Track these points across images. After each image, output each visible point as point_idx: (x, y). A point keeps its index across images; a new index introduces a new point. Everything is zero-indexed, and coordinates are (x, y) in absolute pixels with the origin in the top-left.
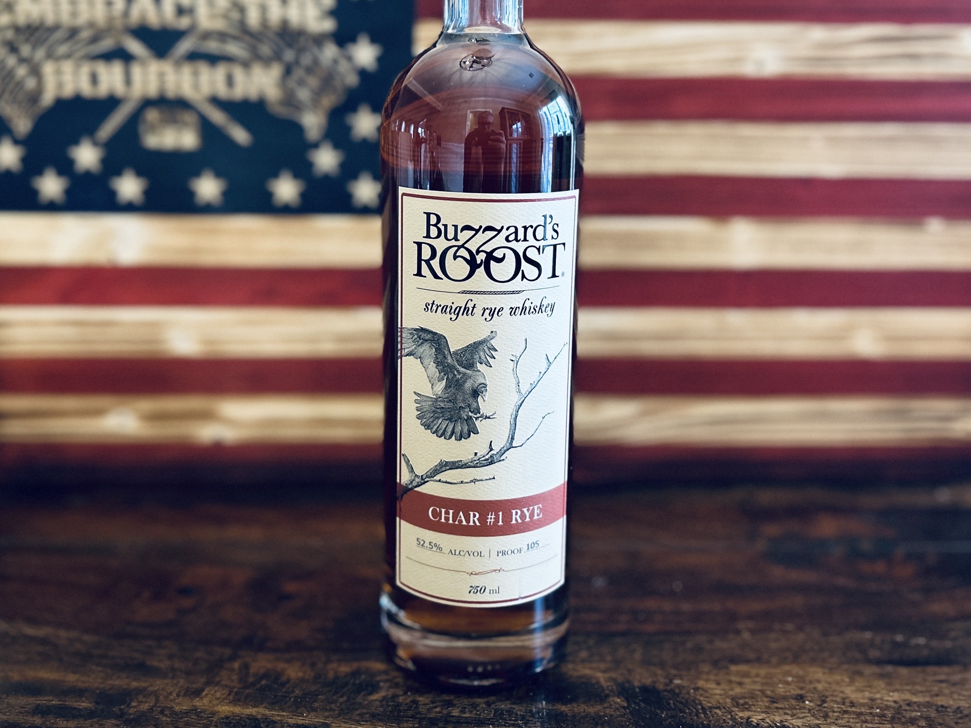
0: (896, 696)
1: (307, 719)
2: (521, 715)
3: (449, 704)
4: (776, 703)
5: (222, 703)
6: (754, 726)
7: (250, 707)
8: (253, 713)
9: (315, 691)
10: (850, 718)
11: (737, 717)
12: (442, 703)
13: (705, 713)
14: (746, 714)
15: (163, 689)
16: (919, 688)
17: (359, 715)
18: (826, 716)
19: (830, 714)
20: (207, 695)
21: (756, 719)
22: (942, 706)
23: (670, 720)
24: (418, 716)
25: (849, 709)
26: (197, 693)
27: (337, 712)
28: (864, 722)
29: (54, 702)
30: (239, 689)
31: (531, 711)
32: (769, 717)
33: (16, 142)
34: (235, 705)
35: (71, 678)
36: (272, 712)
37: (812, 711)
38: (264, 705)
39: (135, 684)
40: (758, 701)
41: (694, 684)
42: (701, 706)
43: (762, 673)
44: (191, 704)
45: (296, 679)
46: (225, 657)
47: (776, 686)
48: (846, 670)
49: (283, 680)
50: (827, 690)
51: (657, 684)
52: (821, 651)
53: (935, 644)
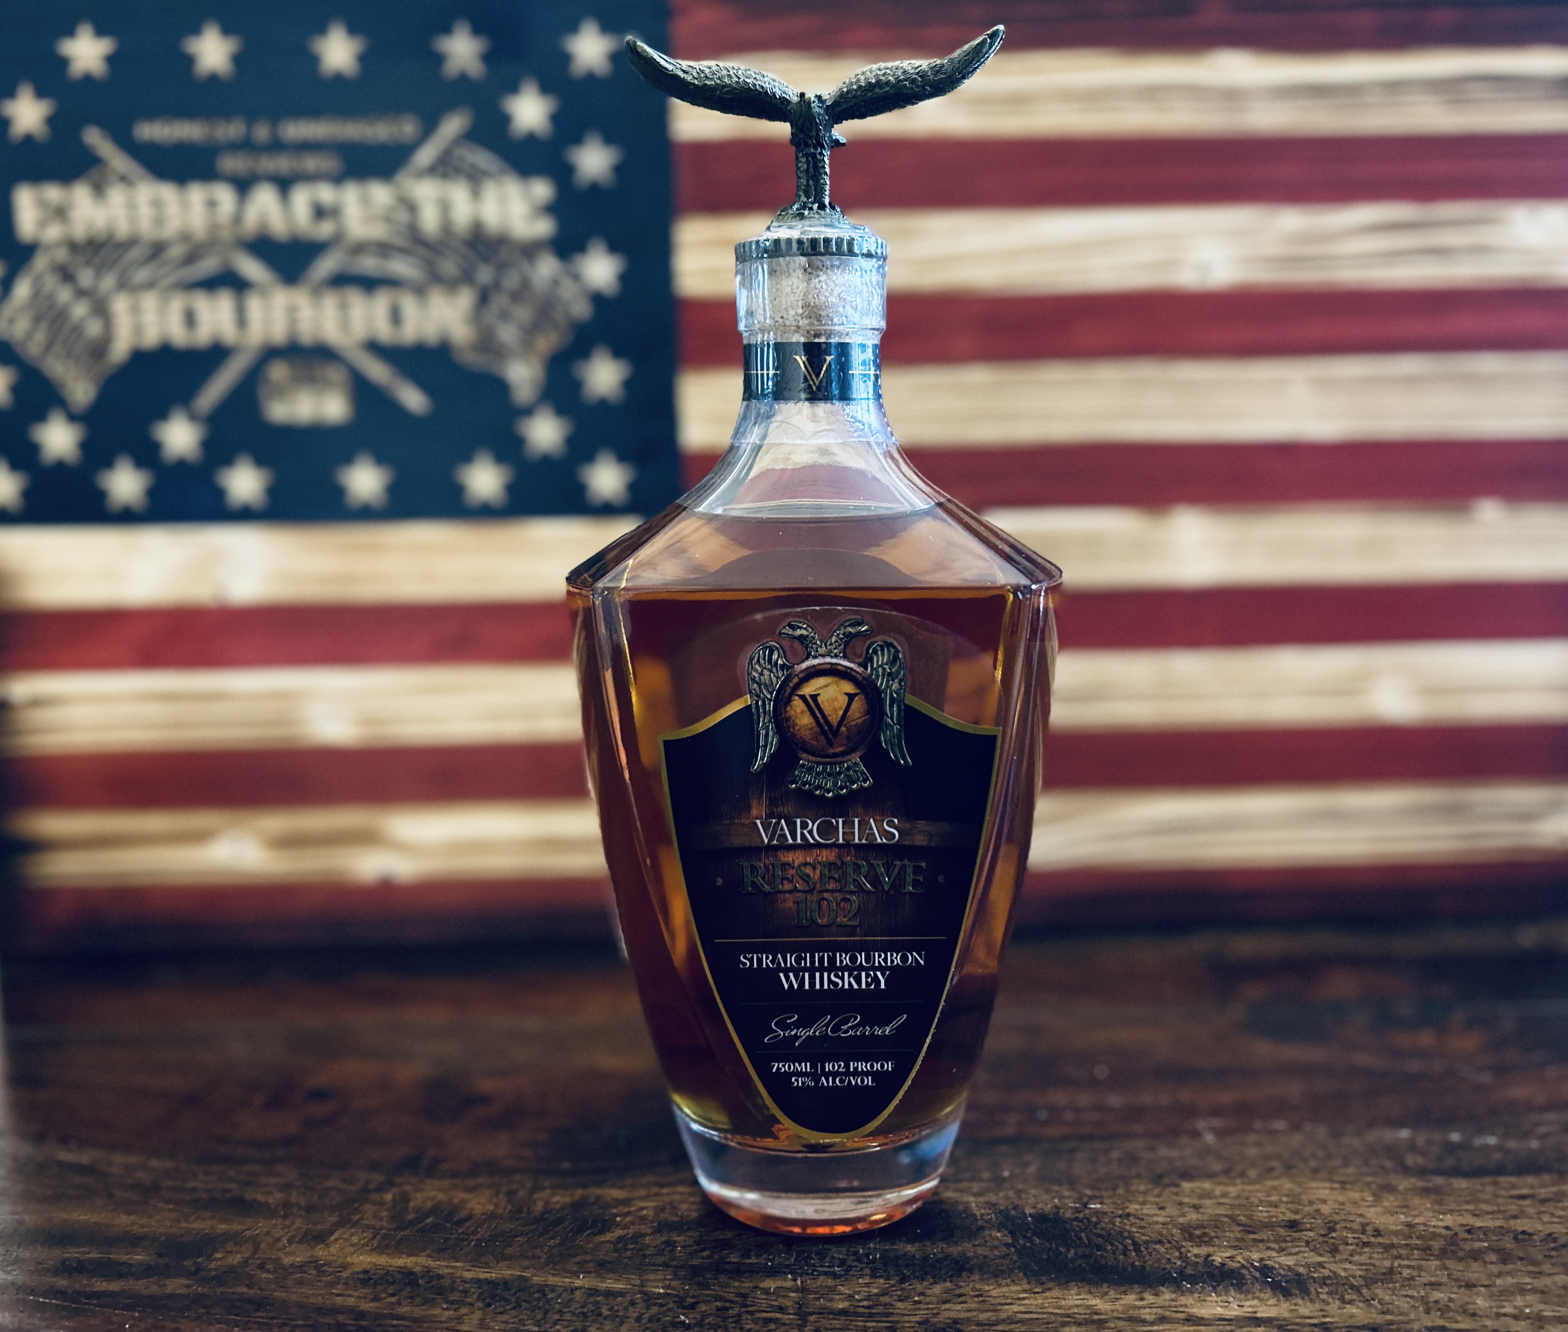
0: (1448, 1220)
1: (493, 1271)
4: (1254, 1233)
5: (359, 1252)
6: (1217, 1267)
7: (404, 1256)
8: (408, 1264)
9: (511, 1231)
10: (1373, 1252)
11: (1189, 1255)
13: (1138, 1250)
14: (1203, 1250)
15: (268, 1233)
16: (1485, 1207)
17: (578, 1263)
18: (1334, 1251)
19: (1341, 1248)
20: (336, 1240)
21: (1221, 1257)
22: (1524, 1232)
23: (1079, 1261)
24: (674, 1263)
25: (1372, 1239)
26: (321, 1238)
27: (542, 1260)
28: (1396, 1258)
29: (91, 1255)
30: (389, 1230)
31: (856, 1253)
32: (1241, 1253)
33: (72, 418)
34: (380, 1254)
35: (124, 1220)
36: (438, 1262)
37: (1311, 1245)
38: (426, 1252)
39: (223, 1227)
40: (1225, 1231)
41: (1123, 1209)
42: (1133, 1241)
43: (1233, 1190)
44: (309, 1254)
45: (483, 1214)
46: (372, 1186)
47: (1254, 1209)
48: (1369, 1184)
49: (461, 1215)
50: (1336, 1213)
51: (1062, 1211)
52: (1329, 1157)
53: (1512, 1144)
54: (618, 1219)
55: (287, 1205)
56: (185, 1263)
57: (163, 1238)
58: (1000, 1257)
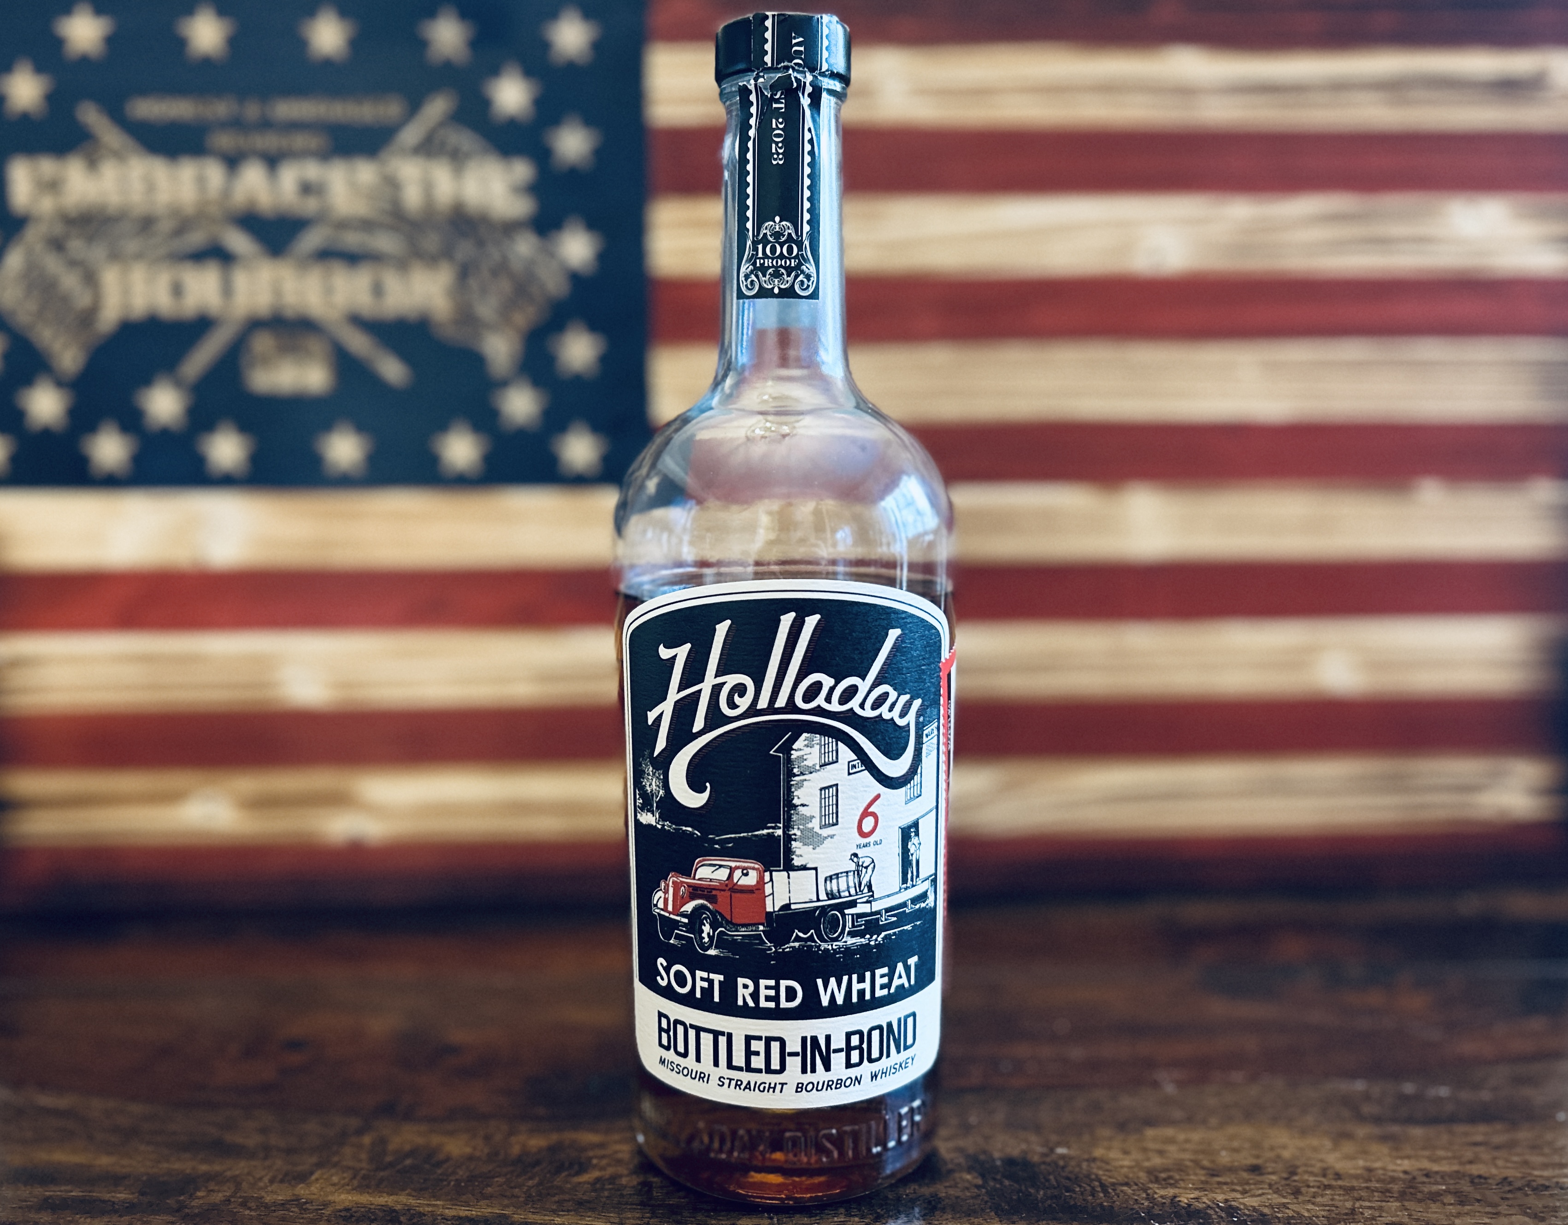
0: (1406, 1164)
1: (473, 1209)
4: (1217, 1176)
5: (341, 1191)
6: (1183, 1207)
7: (385, 1195)
8: (389, 1203)
9: (490, 1171)
10: (1335, 1195)
11: (1156, 1196)
13: (1105, 1192)
14: (1170, 1192)
15: (249, 1174)
16: (1441, 1153)
17: (557, 1203)
18: (1297, 1193)
19: (1304, 1190)
20: (317, 1180)
21: (1187, 1199)
22: (1480, 1177)
23: (1049, 1202)
25: (1334, 1183)
26: (303, 1178)
27: (522, 1200)
28: (1358, 1200)
29: (73, 1194)
30: (369, 1171)
32: (1206, 1195)
33: (59, 384)
34: (361, 1193)
35: (105, 1161)
36: (418, 1201)
37: (1274, 1187)
38: (407, 1192)
39: (204, 1168)
40: (1188, 1175)
41: (1089, 1154)
42: (1100, 1183)
43: (1195, 1137)
44: (291, 1192)
45: (461, 1157)
46: (349, 1130)
47: (1217, 1154)
48: (1327, 1132)
49: (439, 1158)
50: (1297, 1159)
51: (1030, 1156)
52: (1287, 1106)
53: (1465, 1095)
54: (595, 1161)
55: (266, 1148)
56: (168, 1201)
57: (145, 1178)
58: (973, 1198)
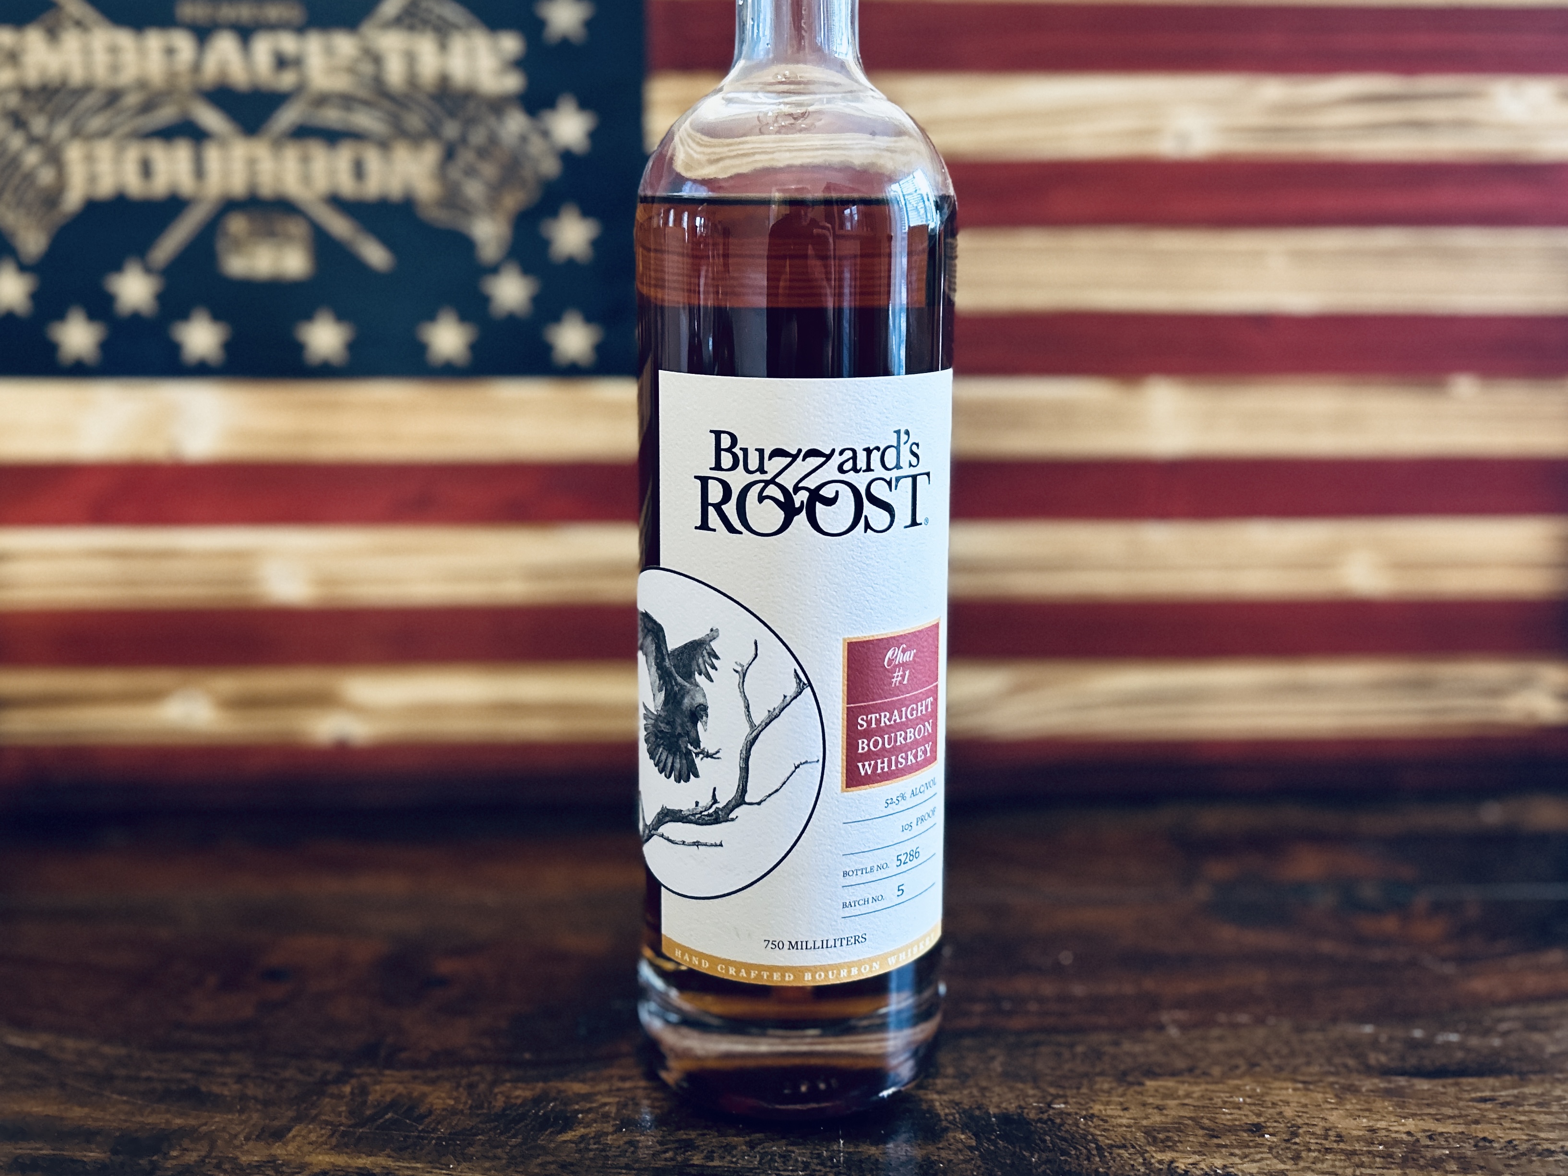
2: (803, 1162)
3: (688, 1145)
4: (1217, 1137)
5: (318, 1150)
7: (363, 1156)
8: (367, 1166)
9: (472, 1128)
10: (1335, 1160)
11: (1153, 1161)
12: (676, 1145)
13: (1102, 1156)
14: (1167, 1156)
15: (224, 1129)
16: (1446, 1111)
17: (540, 1165)
18: (1297, 1158)
19: (1304, 1154)
20: (294, 1137)
21: (1184, 1163)
22: (1484, 1139)
23: (1044, 1167)
24: (637, 1166)
25: (1335, 1145)
26: (279, 1135)
27: (504, 1161)
28: (1358, 1166)
29: (44, 1152)
30: (350, 1126)
31: (819, 1156)
32: (1204, 1160)
33: (23, 268)
34: (339, 1153)
35: (77, 1113)
36: (398, 1164)
37: (1274, 1151)
38: (386, 1152)
39: (179, 1121)
40: (1188, 1136)
41: (1086, 1110)
42: (1096, 1144)
43: (1197, 1090)
44: (267, 1152)
45: (444, 1110)
46: (329, 1077)
47: (1218, 1111)
48: (1332, 1084)
49: (422, 1111)
50: (1299, 1116)
51: (1026, 1111)
52: (1293, 1054)
53: (1474, 1041)
54: (580, 1116)
55: (243, 1098)
56: (141, 1162)
57: (118, 1134)
58: (965, 1161)
